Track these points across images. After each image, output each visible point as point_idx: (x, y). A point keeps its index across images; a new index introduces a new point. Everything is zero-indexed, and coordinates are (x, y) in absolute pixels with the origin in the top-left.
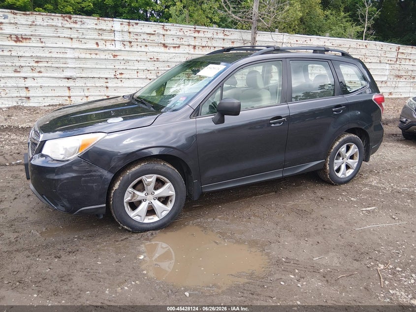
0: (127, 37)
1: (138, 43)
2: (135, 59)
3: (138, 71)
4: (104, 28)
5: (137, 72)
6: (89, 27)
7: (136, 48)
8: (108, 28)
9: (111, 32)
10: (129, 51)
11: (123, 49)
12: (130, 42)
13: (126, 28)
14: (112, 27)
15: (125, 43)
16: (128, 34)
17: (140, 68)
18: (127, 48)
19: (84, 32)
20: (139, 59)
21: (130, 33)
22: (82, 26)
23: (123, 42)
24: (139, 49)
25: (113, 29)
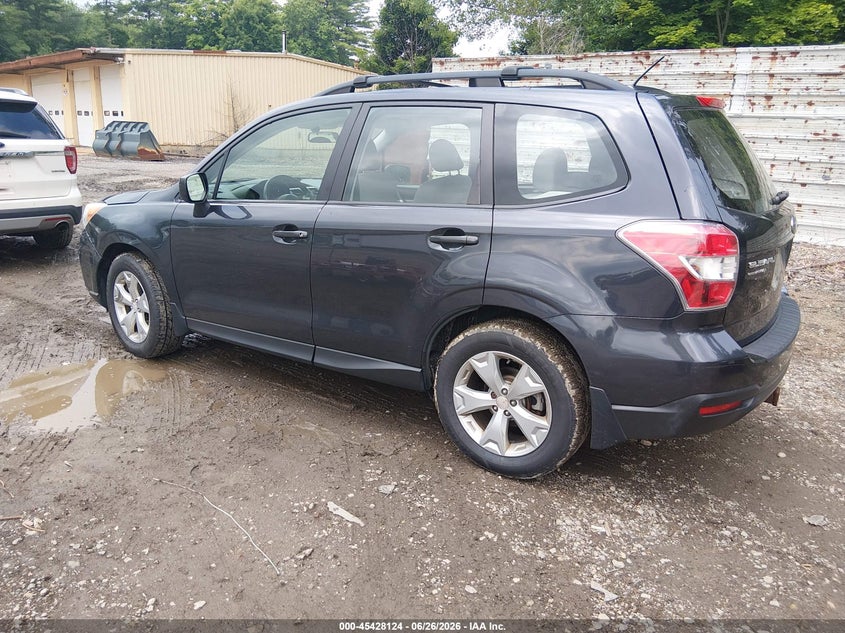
0: (762, 87)
1: (789, 99)
2: (772, 135)
3: (773, 163)
4: (712, 70)
5: (773, 166)
6: (681, 70)
7: (782, 109)
8: (721, 70)
9: (726, 78)
10: (760, 117)
11: (748, 112)
12: (769, 97)
13: (765, 65)
14: (732, 66)
15: (754, 100)
16: (768, 79)
17: (779, 156)
18: (759, 111)
19: (668, 82)
20: (783, 135)
21: (772, 76)
22: (668, 71)
23: (751, 99)
24: (789, 112)
25: (732, 70)
